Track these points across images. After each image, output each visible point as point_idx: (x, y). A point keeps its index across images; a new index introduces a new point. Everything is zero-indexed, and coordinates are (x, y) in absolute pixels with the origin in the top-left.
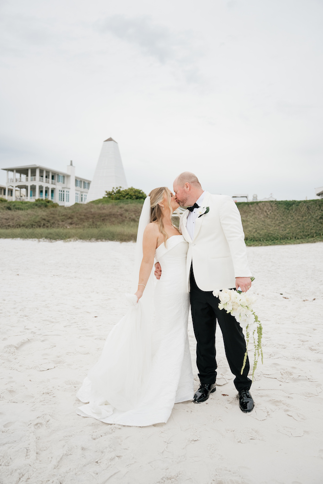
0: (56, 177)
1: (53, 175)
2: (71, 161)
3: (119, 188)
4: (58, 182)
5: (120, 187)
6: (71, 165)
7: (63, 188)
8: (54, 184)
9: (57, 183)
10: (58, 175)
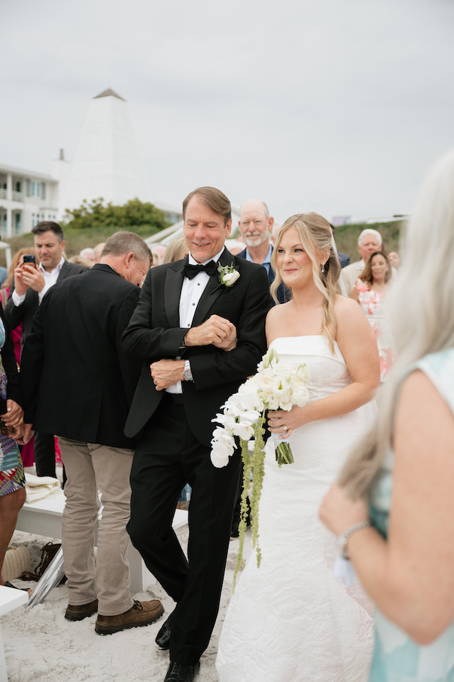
0: (24, 186)
1: (17, 180)
2: (62, 151)
3: (98, 202)
4: (28, 195)
5: (102, 199)
6: (62, 158)
7: (42, 209)
8: (19, 201)
9: (26, 199)
10: (28, 181)
